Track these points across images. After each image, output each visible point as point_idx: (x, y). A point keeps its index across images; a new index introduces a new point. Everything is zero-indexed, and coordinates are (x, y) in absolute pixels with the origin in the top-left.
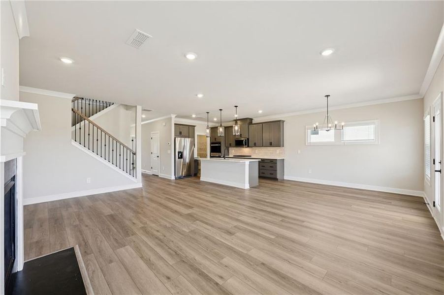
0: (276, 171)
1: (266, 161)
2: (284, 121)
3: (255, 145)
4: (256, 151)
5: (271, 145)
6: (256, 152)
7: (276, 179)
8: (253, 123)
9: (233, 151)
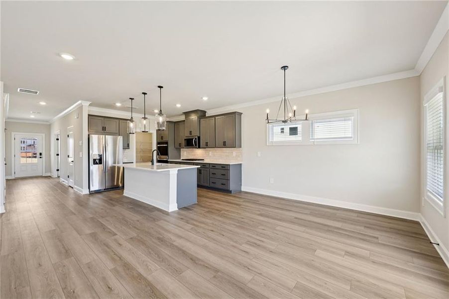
0: (228, 180)
1: (217, 167)
2: (242, 113)
3: (207, 146)
4: (210, 153)
5: (224, 145)
6: (210, 155)
7: (227, 191)
8: (207, 116)
9: (185, 152)
